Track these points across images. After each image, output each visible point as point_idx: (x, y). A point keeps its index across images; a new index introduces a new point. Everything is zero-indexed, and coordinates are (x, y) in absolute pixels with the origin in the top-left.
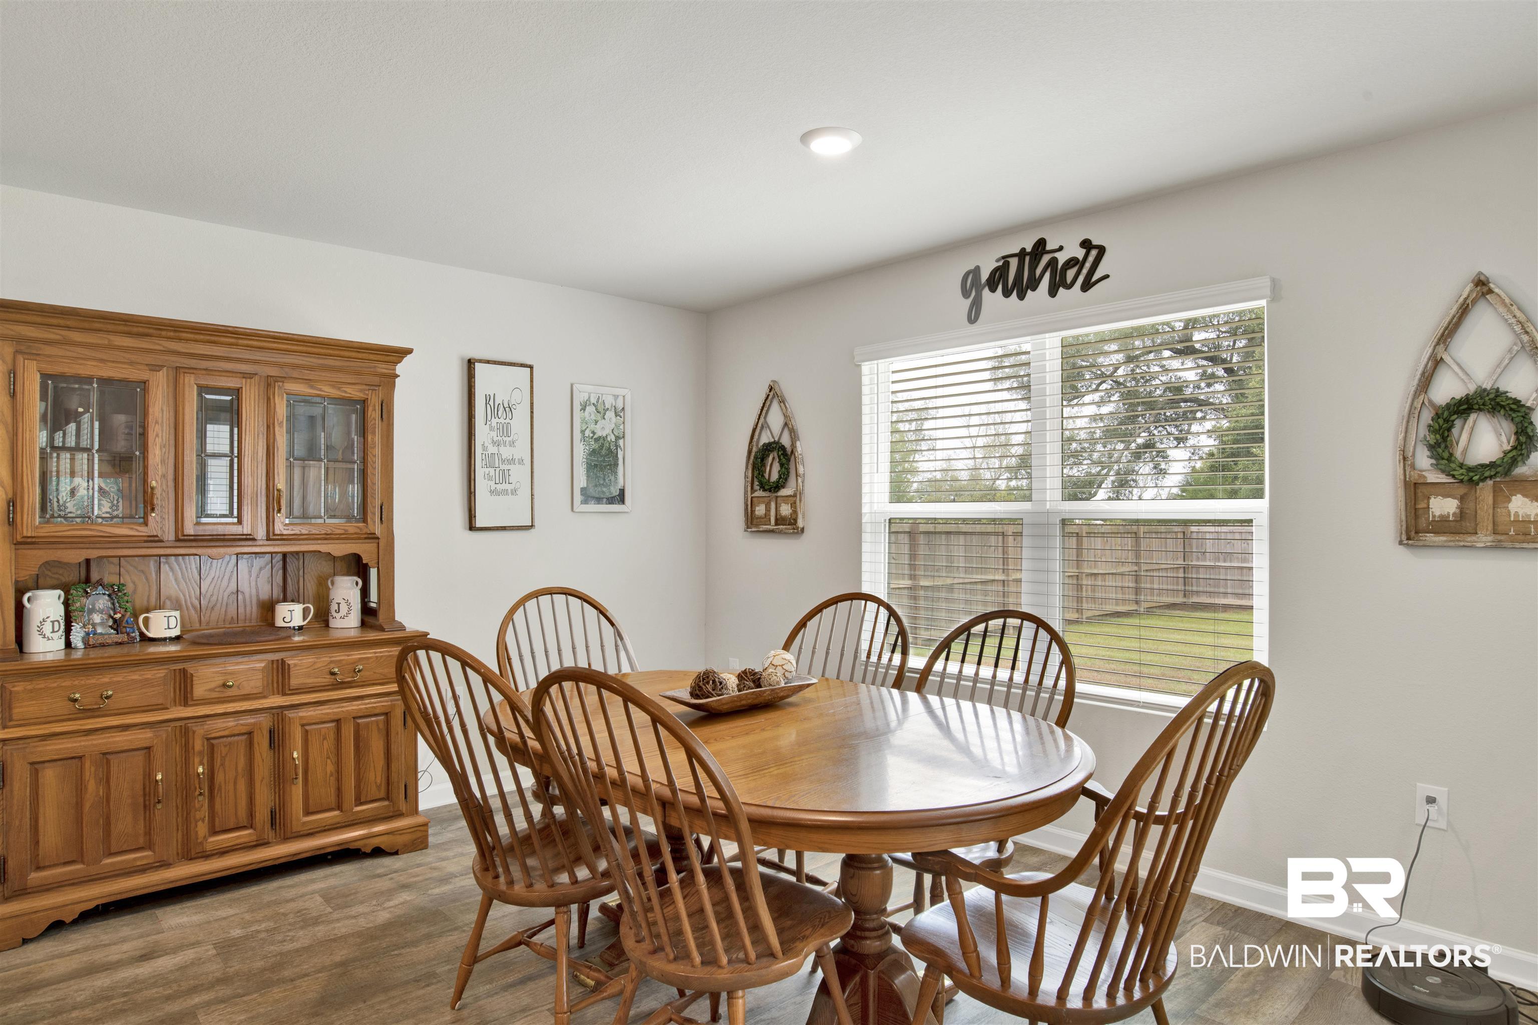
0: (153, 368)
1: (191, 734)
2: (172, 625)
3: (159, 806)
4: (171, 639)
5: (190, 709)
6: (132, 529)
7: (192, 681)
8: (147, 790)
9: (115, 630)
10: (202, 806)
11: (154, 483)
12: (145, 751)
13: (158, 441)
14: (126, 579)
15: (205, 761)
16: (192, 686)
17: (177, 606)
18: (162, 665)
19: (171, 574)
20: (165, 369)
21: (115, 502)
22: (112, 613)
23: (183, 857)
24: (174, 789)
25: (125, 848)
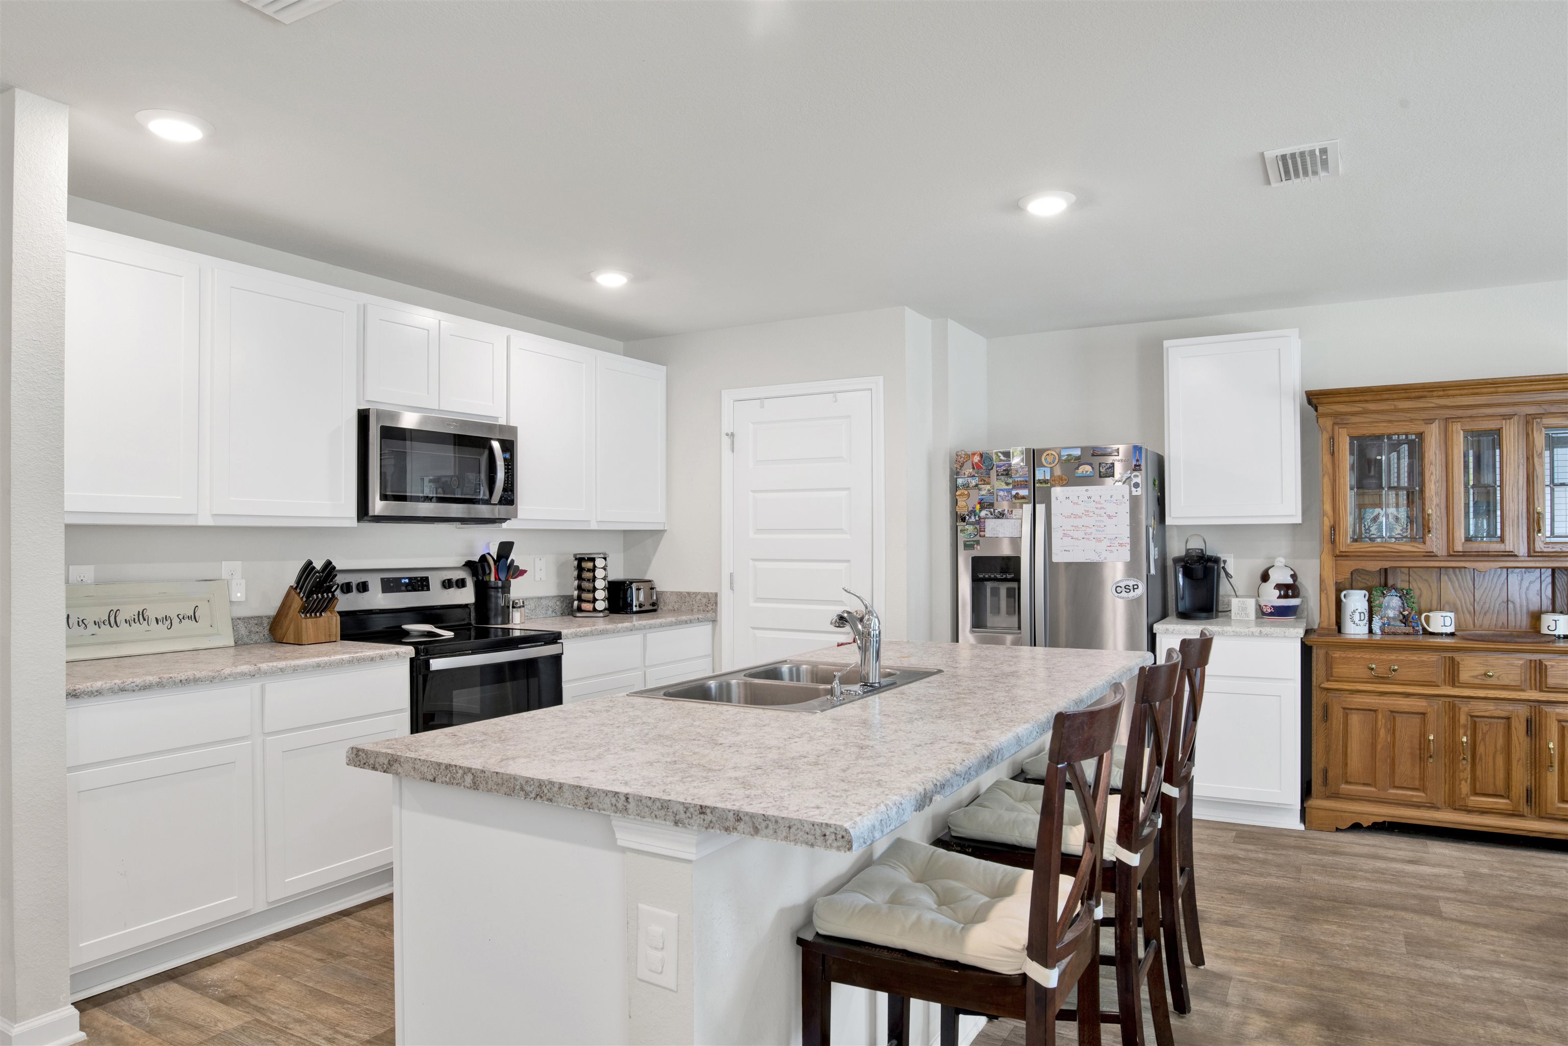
0: (1428, 422)
1: (1457, 710)
2: (1448, 623)
3: (1431, 760)
4: (1447, 635)
5: (1457, 689)
6: (1414, 546)
7: (1459, 667)
8: (1422, 746)
9: (1404, 623)
10: (1465, 769)
11: (1430, 511)
12: (1421, 716)
13: (1433, 478)
14: (1414, 585)
15: (1469, 733)
16: (1458, 671)
17: (1454, 609)
18: (1435, 652)
19: (1450, 583)
20: (1437, 421)
21: (1405, 526)
22: (1402, 610)
23: (1449, 806)
24: (1443, 749)
25: (1405, 785)
